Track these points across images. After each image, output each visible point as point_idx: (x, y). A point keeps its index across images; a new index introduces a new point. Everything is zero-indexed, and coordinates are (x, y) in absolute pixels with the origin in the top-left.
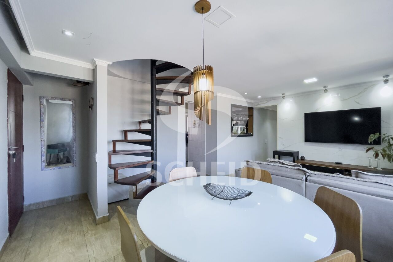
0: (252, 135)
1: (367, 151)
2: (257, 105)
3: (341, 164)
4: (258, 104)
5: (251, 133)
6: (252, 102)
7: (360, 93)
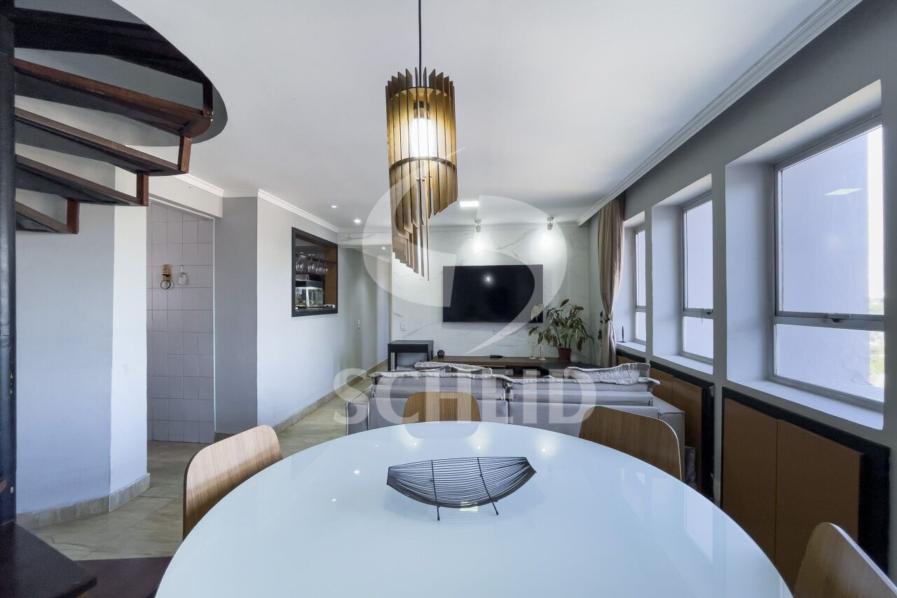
0: (335, 311)
1: (530, 333)
2: (345, 240)
3: (500, 357)
5: (334, 306)
6: (336, 230)
7: (518, 241)
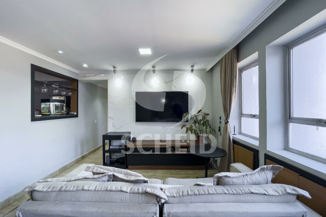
1: (182, 128)
2: (82, 77)
4: (85, 76)
5: (76, 114)
7: (176, 78)
